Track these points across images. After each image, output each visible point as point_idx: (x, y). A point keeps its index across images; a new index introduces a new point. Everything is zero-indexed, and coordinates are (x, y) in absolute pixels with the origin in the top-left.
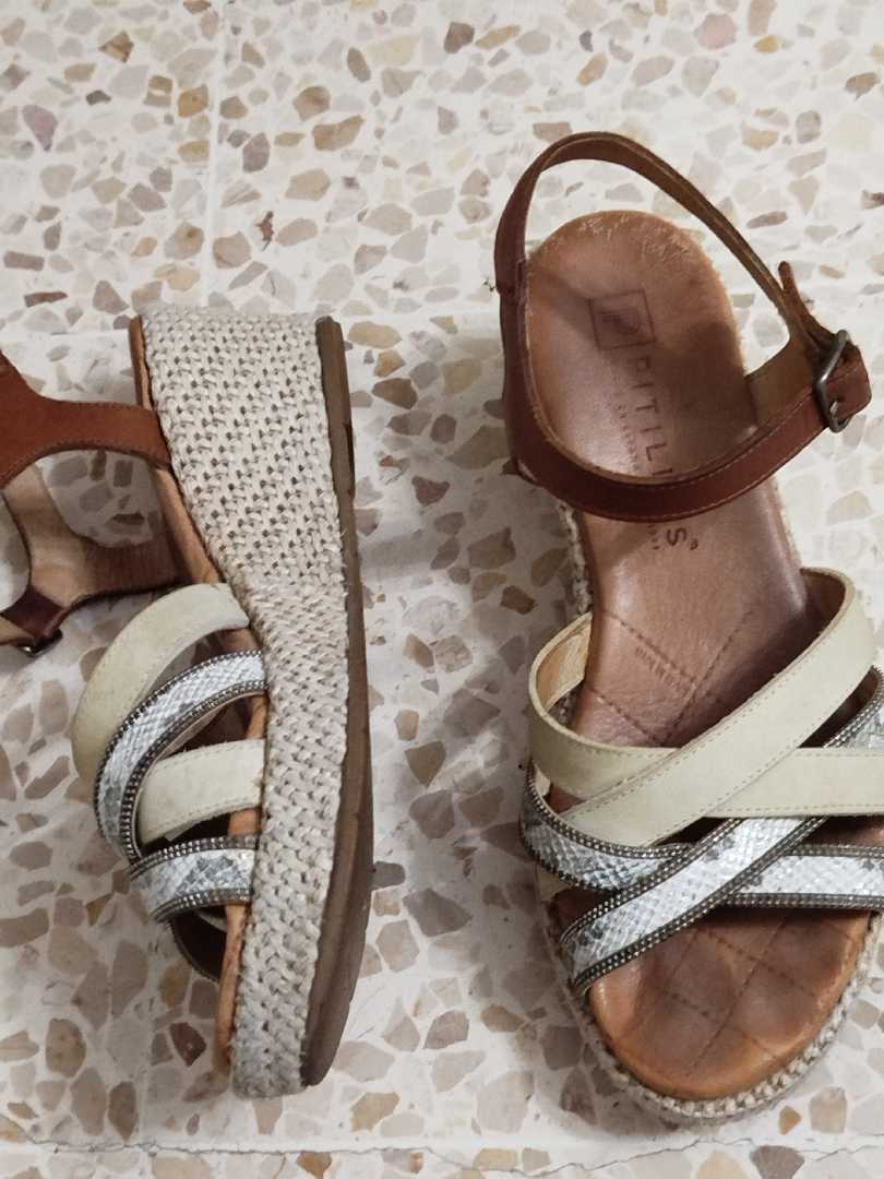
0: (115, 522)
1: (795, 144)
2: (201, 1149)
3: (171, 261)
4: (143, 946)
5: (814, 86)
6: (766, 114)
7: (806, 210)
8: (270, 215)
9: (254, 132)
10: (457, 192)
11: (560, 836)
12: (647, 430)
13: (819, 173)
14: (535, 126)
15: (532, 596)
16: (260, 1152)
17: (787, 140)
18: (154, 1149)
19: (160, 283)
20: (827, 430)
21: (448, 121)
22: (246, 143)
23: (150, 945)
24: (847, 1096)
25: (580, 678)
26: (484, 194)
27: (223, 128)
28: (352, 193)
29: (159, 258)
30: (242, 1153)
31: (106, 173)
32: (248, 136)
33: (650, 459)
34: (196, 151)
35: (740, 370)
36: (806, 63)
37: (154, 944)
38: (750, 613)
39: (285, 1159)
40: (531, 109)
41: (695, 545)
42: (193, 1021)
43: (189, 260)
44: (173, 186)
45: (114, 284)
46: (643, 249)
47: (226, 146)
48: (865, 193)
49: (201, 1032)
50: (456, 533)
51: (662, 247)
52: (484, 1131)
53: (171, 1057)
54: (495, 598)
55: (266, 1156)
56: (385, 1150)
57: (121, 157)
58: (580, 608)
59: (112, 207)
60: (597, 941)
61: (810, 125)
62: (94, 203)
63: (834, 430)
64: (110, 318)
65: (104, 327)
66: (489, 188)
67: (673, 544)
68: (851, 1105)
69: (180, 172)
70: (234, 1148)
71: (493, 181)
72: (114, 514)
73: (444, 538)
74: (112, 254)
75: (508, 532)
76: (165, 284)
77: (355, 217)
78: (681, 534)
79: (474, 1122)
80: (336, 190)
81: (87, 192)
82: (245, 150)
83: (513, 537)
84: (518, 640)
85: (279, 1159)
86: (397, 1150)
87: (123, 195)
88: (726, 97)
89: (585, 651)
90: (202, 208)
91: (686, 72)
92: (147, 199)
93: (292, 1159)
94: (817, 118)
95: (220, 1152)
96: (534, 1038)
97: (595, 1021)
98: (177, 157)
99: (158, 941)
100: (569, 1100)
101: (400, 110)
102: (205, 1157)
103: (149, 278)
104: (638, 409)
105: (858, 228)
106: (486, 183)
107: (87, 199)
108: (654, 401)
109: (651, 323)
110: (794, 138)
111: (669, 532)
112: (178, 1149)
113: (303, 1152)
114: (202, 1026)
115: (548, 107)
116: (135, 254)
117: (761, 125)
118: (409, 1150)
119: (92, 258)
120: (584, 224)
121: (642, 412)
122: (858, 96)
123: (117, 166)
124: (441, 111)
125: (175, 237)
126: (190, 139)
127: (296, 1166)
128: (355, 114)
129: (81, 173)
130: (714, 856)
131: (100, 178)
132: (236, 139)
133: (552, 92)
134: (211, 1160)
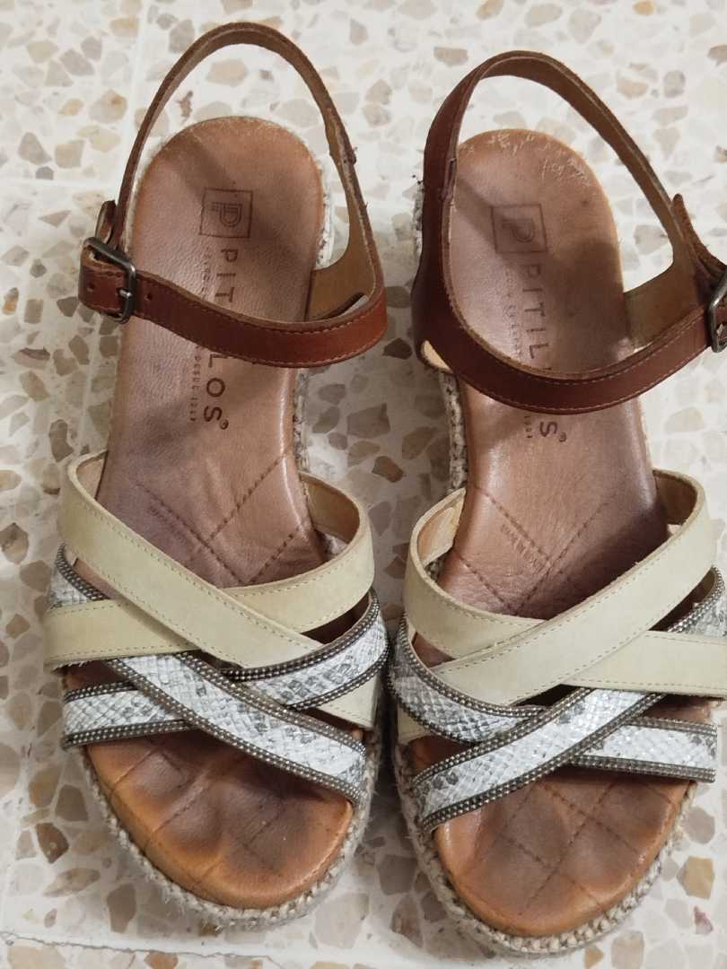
0: (21, 354)
1: (662, 97)
2: (58, 940)
3: (95, 123)
4: (17, 749)
5: (681, 49)
6: (640, 68)
7: (666, 157)
8: (190, 94)
9: (181, 18)
10: (362, 97)
11: (429, 688)
12: (532, 330)
13: (681, 125)
14: (436, 49)
15: (401, 467)
16: (111, 948)
17: (655, 92)
18: (11, 938)
19: (82, 143)
20: (710, 348)
21: (358, 34)
22: (173, 26)
23: (23, 748)
24: (645, 939)
25: (449, 546)
26: (386, 102)
27: (153, 9)
28: (266, 83)
29: (83, 119)
30: (94, 948)
31: (41, 35)
32: (176, 19)
33: (533, 357)
34: (127, 27)
35: (620, 287)
36: (676, 29)
37: (27, 750)
38: (606, 504)
39: (134, 957)
40: (433, 33)
41: (563, 438)
42: (59, 823)
43: (114, 125)
44: (103, 56)
45: (40, 139)
46: (544, 167)
47: (155, 27)
48: (719, 149)
49: (65, 834)
50: (338, 402)
51: (561, 168)
52: (320, 945)
53: (33, 855)
54: (367, 465)
55: (118, 952)
56: (228, 956)
57: (57, 22)
58: (454, 484)
59: (44, 67)
60: (451, 786)
61: (675, 85)
62: (29, 62)
63: (715, 350)
64: (34, 168)
65: (27, 175)
66: (393, 98)
67: (545, 435)
68: (648, 947)
69: (110, 44)
70: (87, 942)
71: (394, 92)
72: (23, 348)
73: (325, 406)
74: (41, 110)
75: (384, 408)
76: (88, 144)
77: (269, 105)
78: (552, 427)
79: (311, 936)
80: (252, 80)
81: (23, 48)
82: (173, 33)
83: (389, 413)
84: (385, 505)
85: (128, 956)
86: (238, 956)
87: (56, 58)
88: (605, 48)
89: (457, 522)
90: (128, 79)
91: (573, 21)
92: (77, 64)
93: (141, 957)
94: (682, 78)
95: (73, 945)
96: (372, 864)
97: (438, 856)
98: (107, 30)
99: (31, 745)
100: (399, 923)
101: (316, 18)
102: (60, 949)
103: (74, 137)
104: (526, 311)
105: (709, 178)
106: (388, 92)
107: (22, 57)
108: (541, 304)
109: (545, 236)
110: (661, 91)
111: (542, 424)
112: (33, 939)
113: (152, 952)
114: (66, 828)
115: (449, 33)
116: (62, 112)
117: (634, 77)
118: (251, 957)
119: (21, 110)
120: (493, 137)
121: (529, 313)
122: (718, 64)
123: (51, 30)
124: (354, 24)
125: (101, 102)
126: (122, 15)
127: (144, 964)
128: (276, 14)
129: (18, 32)
130: (565, 720)
131: (35, 39)
132: (165, 22)
133: (453, 21)
134: (64, 952)
